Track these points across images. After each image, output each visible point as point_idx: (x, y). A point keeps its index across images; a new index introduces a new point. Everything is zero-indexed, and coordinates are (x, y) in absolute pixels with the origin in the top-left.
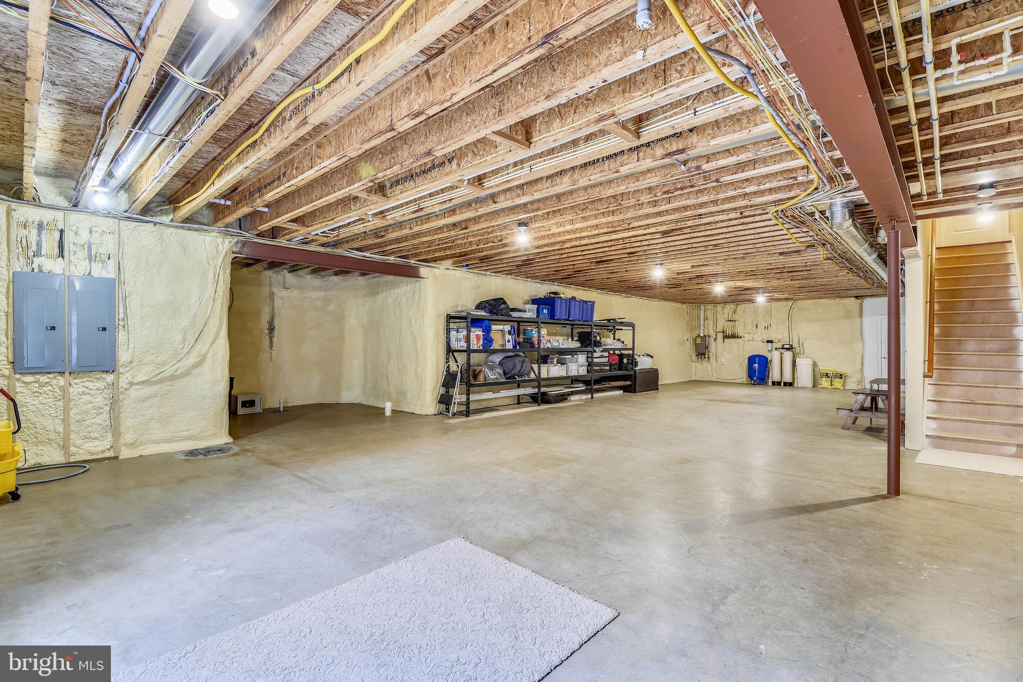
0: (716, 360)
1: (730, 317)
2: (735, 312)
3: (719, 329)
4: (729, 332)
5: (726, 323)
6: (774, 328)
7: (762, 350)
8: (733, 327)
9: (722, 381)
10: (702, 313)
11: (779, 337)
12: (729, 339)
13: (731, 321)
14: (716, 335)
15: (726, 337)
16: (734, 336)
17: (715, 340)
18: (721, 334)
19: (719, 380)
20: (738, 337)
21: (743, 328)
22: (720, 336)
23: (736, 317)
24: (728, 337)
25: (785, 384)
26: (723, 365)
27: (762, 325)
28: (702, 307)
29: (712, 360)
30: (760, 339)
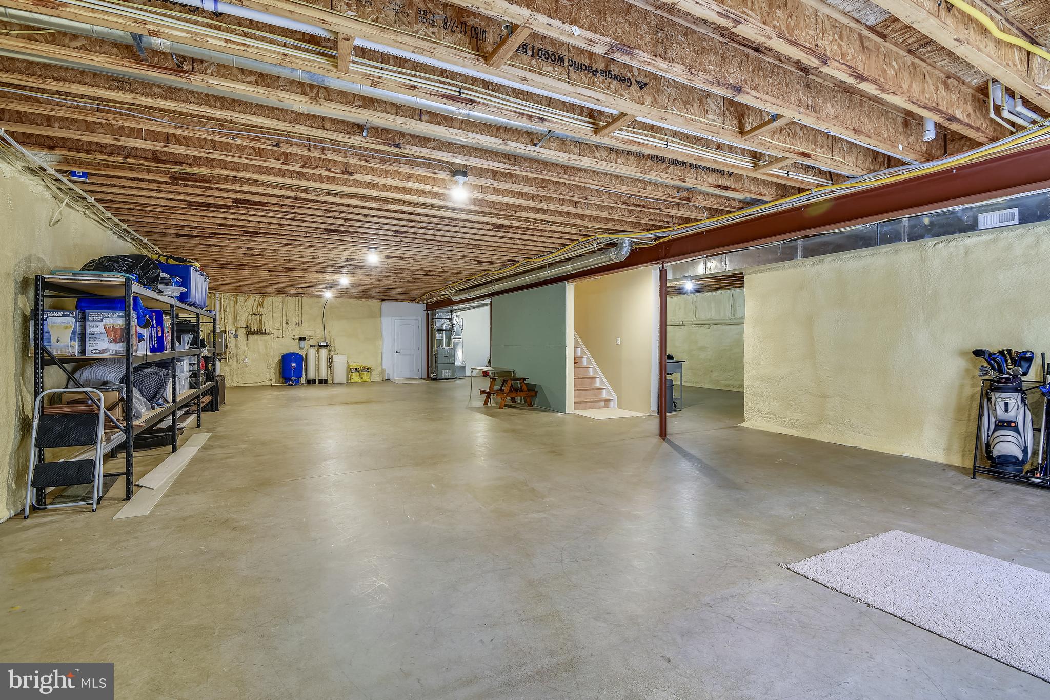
0: (237, 361)
1: (255, 308)
2: (261, 305)
3: (242, 322)
4: (254, 327)
5: (250, 317)
6: (305, 324)
7: (293, 348)
8: (260, 321)
9: (246, 385)
10: (218, 302)
11: (311, 333)
12: (254, 336)
13: (256, 315)
14: (236, 331)
15: (250, 333)
16: (261, 332)
17: (236, 336)
18: (244, 330)
19: (242, 385)
20: (266, 334)
21: (270, 324)
22: (242, 333)
23: (263, 311)
24: (253, 333)
25: (321, 382)
26: (246, 366)
27: (292, 321)
28: (218, 296)
29: (232, 362)
30: (291, 335)
